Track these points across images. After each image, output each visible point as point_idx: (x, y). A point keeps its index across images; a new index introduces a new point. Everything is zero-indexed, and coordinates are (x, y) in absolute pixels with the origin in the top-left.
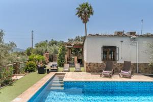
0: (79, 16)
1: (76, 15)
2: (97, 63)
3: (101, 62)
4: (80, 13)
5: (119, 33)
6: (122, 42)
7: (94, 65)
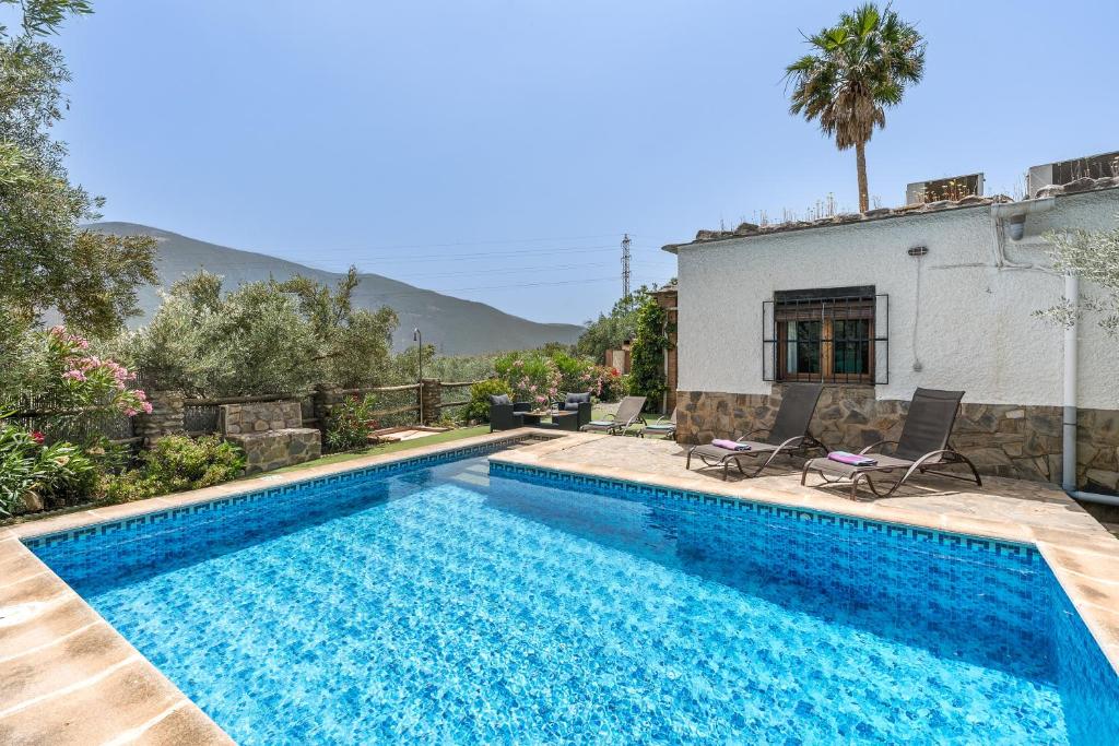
0: (811, 113)
1: (796, 109)
2: (741, 398)
3: (767, 390)
4: (816, 94)
5: (936, 189)
6: (918, 252)
7: (722, 405)
